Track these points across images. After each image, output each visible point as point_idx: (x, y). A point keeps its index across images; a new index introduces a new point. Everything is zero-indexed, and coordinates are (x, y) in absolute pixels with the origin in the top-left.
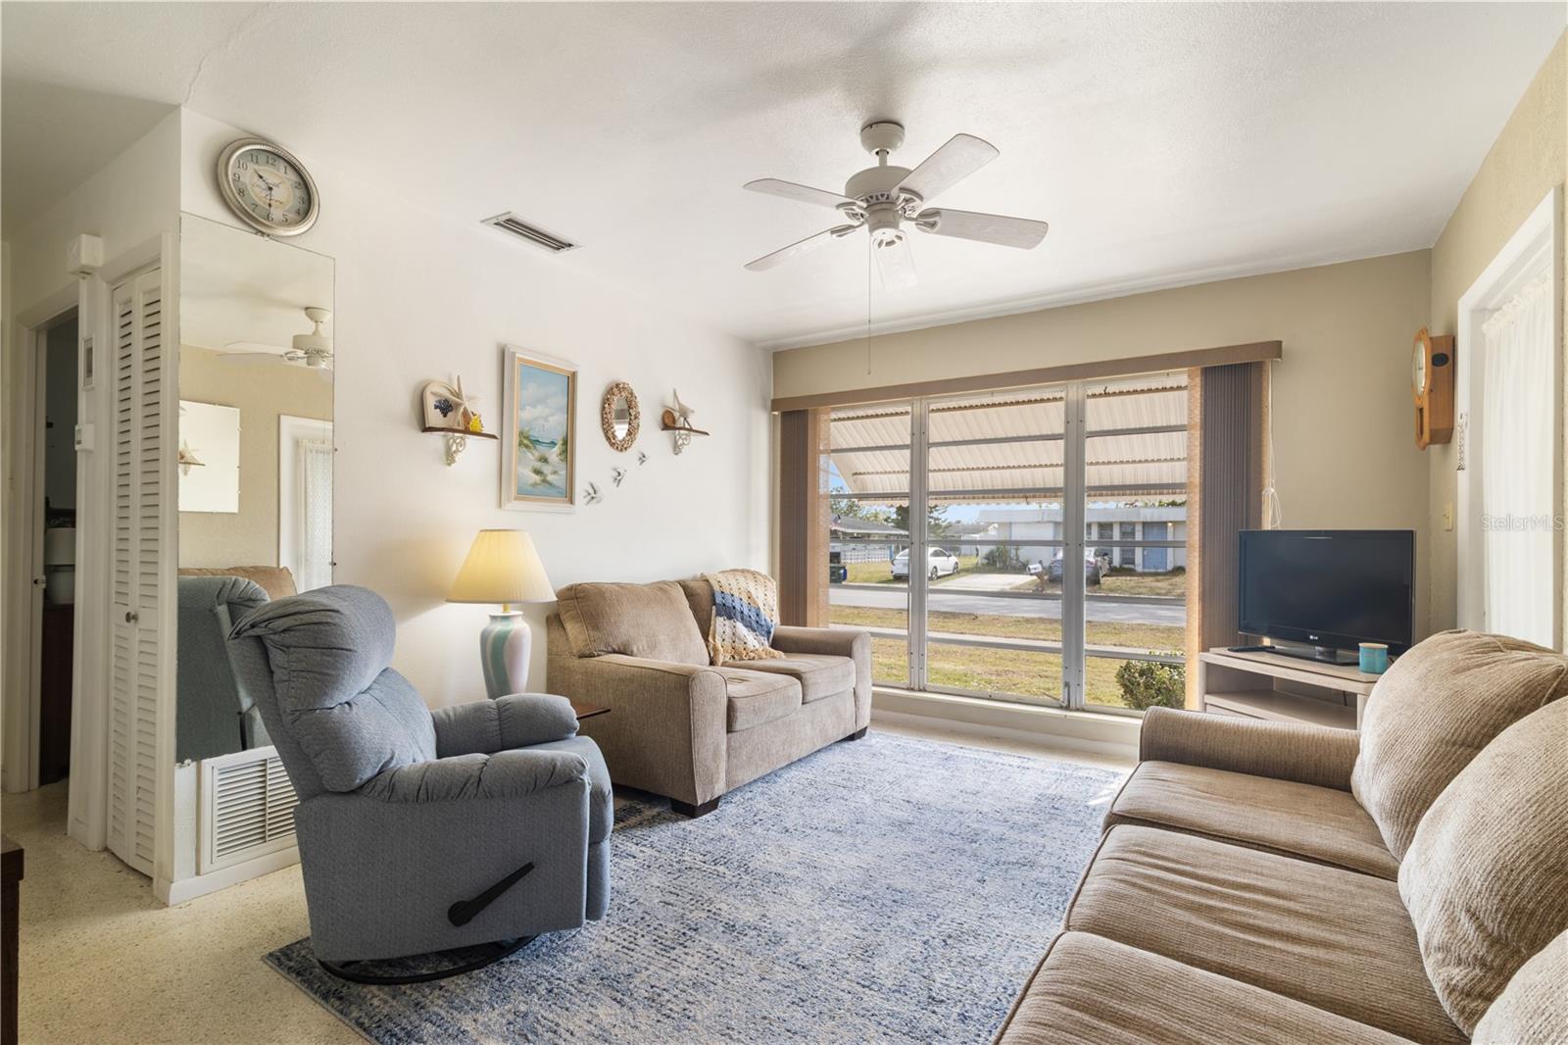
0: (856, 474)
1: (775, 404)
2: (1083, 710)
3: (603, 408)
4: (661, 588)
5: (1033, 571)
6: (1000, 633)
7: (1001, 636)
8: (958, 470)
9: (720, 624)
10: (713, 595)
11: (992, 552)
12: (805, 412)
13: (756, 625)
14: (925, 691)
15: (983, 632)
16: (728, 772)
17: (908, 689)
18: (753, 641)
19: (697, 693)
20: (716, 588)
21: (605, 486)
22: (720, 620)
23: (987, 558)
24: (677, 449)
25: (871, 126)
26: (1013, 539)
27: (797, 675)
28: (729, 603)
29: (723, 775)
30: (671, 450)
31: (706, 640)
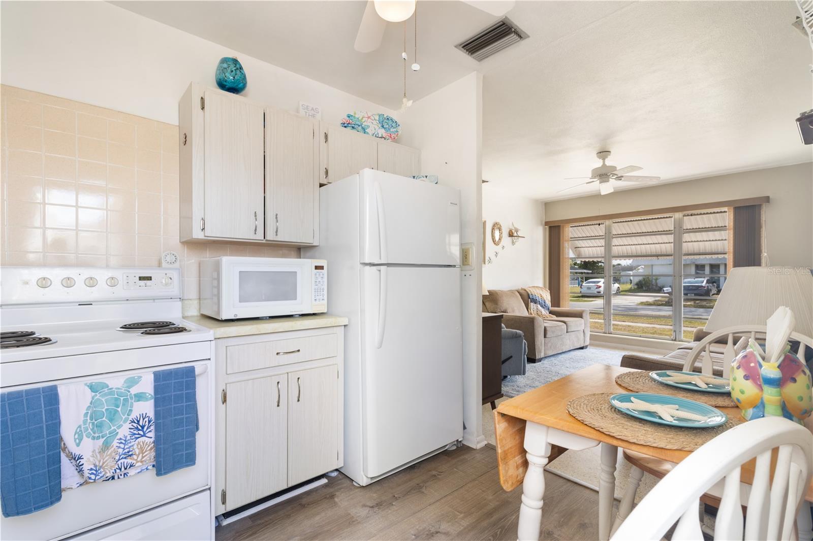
0: (576, 248)
1: (546, 223)
2: (682, 341)
3: (492, 231)
4: (512, 292)
5: (665, 291)
6: (645, 322)
7: (646, 323)
8: (625, 245)
9: (532, 305)
10: (529, 295)
11: (640, 281)
12: (559, 227)
13: (544, 306)
14: (611, 334)
15: (636, 321)
16: (545, 350)
17: (604, 333)
18: (544, 312)
19: (536, 324)
20: (529, 293)
21: (493, 258)
22: (532, 304)
23: (637, 284)
24: (513, 243)
25: (600, 153)
26: (654, 274)
27: (565, 322)
28: (535, 298)
29: (543, 351)
30: (511, 243)
31: (528, 311)
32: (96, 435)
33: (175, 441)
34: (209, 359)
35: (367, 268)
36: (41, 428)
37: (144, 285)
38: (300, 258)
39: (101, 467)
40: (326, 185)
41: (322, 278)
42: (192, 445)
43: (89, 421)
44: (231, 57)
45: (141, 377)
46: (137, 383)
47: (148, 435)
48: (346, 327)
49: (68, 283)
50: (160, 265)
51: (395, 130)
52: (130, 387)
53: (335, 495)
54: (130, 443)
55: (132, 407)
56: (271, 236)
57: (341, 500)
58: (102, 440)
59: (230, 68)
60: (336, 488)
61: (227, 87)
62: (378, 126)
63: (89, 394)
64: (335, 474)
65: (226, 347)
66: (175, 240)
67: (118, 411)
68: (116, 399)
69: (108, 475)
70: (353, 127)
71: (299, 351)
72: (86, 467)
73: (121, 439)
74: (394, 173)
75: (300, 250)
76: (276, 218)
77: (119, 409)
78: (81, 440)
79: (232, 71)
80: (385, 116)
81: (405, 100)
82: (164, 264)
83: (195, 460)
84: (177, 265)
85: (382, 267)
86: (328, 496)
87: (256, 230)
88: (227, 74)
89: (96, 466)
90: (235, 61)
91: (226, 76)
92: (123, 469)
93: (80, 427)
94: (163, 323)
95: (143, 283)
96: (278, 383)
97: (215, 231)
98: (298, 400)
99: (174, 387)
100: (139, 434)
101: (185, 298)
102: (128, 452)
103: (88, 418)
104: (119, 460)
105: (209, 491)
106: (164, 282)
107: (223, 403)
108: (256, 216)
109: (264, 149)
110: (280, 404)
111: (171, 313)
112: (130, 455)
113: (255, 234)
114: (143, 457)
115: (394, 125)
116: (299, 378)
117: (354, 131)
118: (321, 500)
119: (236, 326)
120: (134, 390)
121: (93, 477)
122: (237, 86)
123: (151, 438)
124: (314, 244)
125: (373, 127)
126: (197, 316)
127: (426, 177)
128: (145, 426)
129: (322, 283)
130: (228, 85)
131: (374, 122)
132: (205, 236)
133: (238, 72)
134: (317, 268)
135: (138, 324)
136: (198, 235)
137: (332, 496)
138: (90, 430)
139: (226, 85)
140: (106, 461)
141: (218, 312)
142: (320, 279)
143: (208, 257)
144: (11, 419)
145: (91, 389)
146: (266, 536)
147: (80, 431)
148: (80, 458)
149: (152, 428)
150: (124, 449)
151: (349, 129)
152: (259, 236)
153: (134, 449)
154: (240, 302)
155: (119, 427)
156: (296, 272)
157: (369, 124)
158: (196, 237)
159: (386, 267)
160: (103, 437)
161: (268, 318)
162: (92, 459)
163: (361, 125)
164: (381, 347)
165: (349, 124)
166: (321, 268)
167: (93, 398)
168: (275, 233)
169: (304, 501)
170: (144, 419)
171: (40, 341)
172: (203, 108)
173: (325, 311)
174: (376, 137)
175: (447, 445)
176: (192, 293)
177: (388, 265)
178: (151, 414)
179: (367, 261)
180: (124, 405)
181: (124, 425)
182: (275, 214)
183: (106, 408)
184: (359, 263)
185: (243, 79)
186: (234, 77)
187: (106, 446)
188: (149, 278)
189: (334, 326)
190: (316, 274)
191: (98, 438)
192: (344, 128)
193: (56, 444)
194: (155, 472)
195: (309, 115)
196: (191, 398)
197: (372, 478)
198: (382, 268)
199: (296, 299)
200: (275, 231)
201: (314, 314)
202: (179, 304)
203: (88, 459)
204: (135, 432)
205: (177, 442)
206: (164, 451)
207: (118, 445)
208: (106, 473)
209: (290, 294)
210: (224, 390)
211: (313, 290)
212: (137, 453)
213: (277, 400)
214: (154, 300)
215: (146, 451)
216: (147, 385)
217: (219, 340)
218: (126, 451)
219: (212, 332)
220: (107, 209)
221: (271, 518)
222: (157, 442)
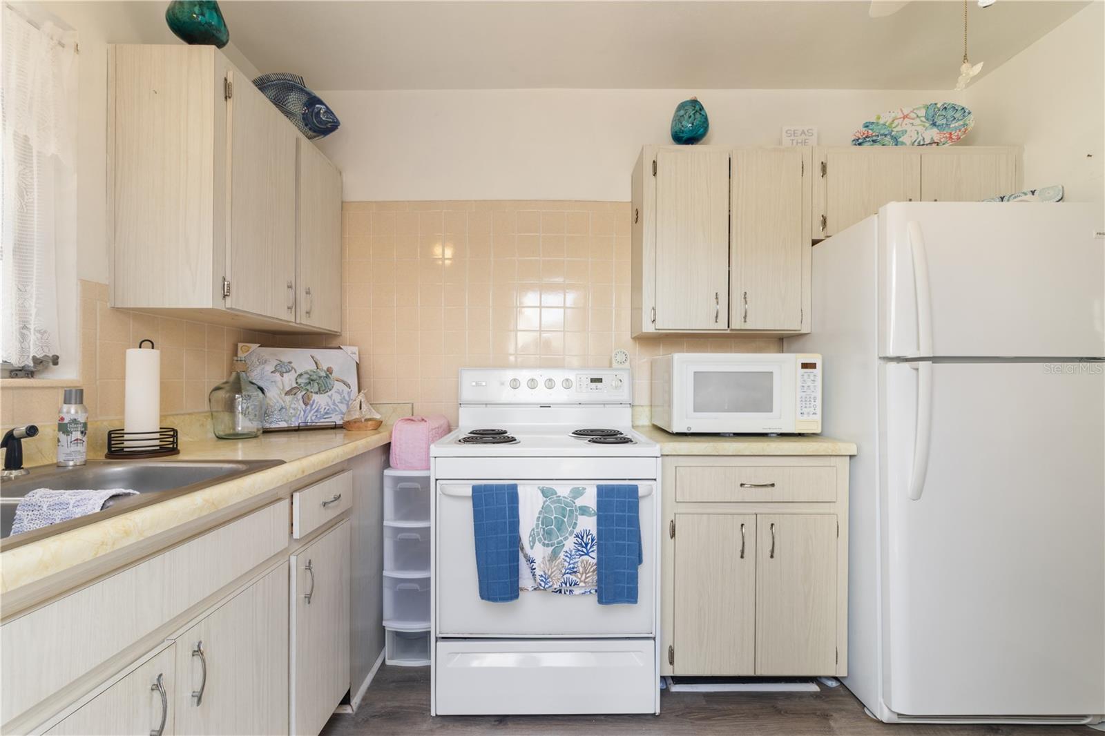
32: (546, 542)
33: (617, 569)
34: (655, 480)
35: (893, 365)
36: (505, 523)
37: (595, 388)
38: (783, 352)
39: (549, 576)
40: (823, 240)
41: (813, 381)
42: (634, 578)
43: (540, 526)
44: (688, 99)
45: (585, 489)
46: (582, 494)
47: (591, 554)
48: (853, 460)
49: (532, 384)
50: (611, 366)
51: (961, 123)
52: (575, 498)
53: (832, 716)
54: (575, 558)
55: (577, 520)
56: (737, 324)
57: (841, 728)
58: (551, 549)
59: (687, 114)
60: (834, 706)
61: (684, 139)
62: (924, 126)
63: (541, 499)
64: (833, 684)
65: (676, 467)
66: (627, 336)
67: (564, 521)
68: (564, 509)
69: (555, 586)
70: (873, 141)
71: (773, 485)
72: (538, 572)
73: (566, 552)
74: (958, 197)
75: (782, 341)
76: (745, 298)
77: (566, 520)
78: (534, 543)
79: (690, 117)
80: (939, 106)
81: (965, 67)
82: (615, 365)
83: (637, 597)
84: (627, 365)
85: (920, 363)
86: (818, 713)
87: (717, 317)
88: (684, 123)
89: (545, 574)
90: (694, 102)
91: (682, 126)
92: (568, 585)
93: (533, 530)
94: (611, 431)
95: (594, 385)
96: (742, 525)
97: (668, 323)
98: (772, 557)
99: (617, 507)
100: (582, 551)
101: (637, 404)
102: (573, 568)
103: (540, 523)
104: (565, 574)
105: (653, 642)
106: (614, 385)
107: (672, 538)
108: (717, 298)
109: (729, 207)
110: (745, 555)
111: (618, 421)
112: (575, 572)
113: (716, 322)
114: (586, 578)
115: (958, 115)
116: (772, 525)
117: (877, 146)
118: (806, 714)
119: (689, 442)
120: (579, 502)
121: (543, 584)
122: (696, 133)
123: (594, 558)
124: (802, 332)
125: (916, 129)
126: (648, 426)
127: (1033, 192)
128: (588, 544)
129: (812, 389)
130: (685, 136)
131: (917, 121)
132: (656, 329)
133: (698, 115)
134: (805, 366)
135: (587, 430)
136: (648, 328)
137: (826, 716)
138: (541, 536)
139: (683, 137)
140: (554, 571)
141: (670, 422)
142: (809, 383)
143: (660, 354)
144: (486, 510)
145: (542, 493)
146: (723, 729)
147: (534, 534)
148: (532, 562)
149: (595, 547)
150: (570, 564)
151: (866, 147)
152: (722, 325)
153: (578, 566)
154: (695, 411)
155: (566, 539)
156: (772, 372)
157: (904, 128)
158: (646, 331)
159: (929, 363)
160: (552, 546)
161: (732, 435)
162: (542, 565)
163: (890, 134)
164: (920, 498)
165: (870, 137)
166: (813, 366)
167: (544, 503)
168: (743, 320)
169: (780, 704)
170: (587, 536)
171: (508, 440)
172: (655, 174)
173: (819, 431)
174: (919, 145)
175: (1085, 716)
176: (643, 398)
177: (935, 359)
178: (594, 532)
179: (891, 354)
180: (569, 516)
181: (570, 538)
182: (743, 293)
183: (555, 515)
184: (877, 357)
185: (704, 122)
186: (693, 124)
187: (554, 555)
188: (600, 380)
189: (831, 456)
190: (803, 375)
191: (548, 545)
192: (858, 146)
193: (516, 542)
194: (597, 599)
195: (797, 143)
196: (634, 522)
197: (899, 715)
198: (922, 365)
199: (771, 411)
200: (743, 315)
201: (800, 435)
202: (629, 410)
203: (539, 564)
204: (579, 548)
205: (618, 570)
206: (606, 577)
207: (564, 557)
208: (553, 584)
209: (763, 404)
210: (672, 521)
211: (799, 400)
212: (581, 572)
213: (741, 548)
214: (604, 404)
215: (588, 573)
216: (590, 499)
217: (666, 458)
218: (572, 566)
219: (658, 446)
220: (564, 307)
221: (731, 707)
222: (599, 564)
